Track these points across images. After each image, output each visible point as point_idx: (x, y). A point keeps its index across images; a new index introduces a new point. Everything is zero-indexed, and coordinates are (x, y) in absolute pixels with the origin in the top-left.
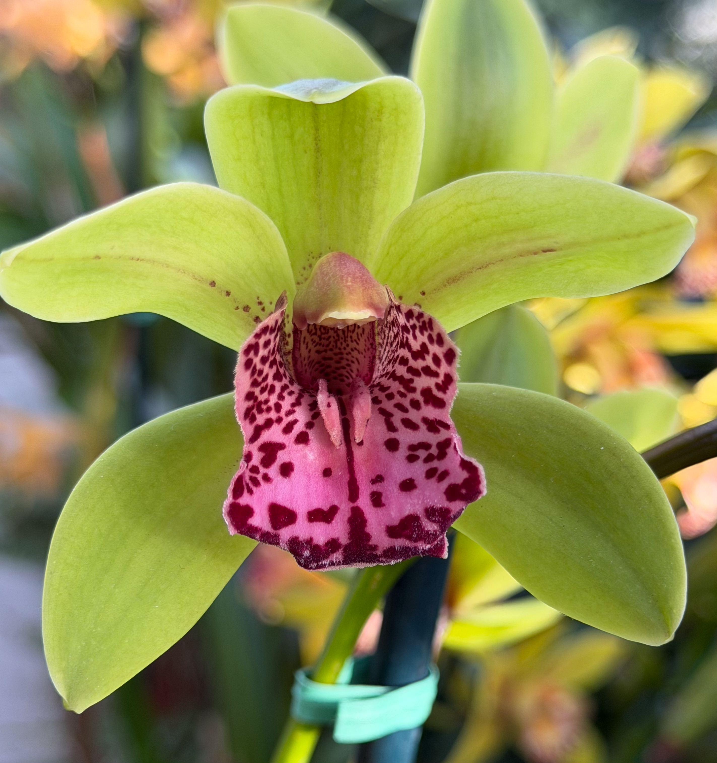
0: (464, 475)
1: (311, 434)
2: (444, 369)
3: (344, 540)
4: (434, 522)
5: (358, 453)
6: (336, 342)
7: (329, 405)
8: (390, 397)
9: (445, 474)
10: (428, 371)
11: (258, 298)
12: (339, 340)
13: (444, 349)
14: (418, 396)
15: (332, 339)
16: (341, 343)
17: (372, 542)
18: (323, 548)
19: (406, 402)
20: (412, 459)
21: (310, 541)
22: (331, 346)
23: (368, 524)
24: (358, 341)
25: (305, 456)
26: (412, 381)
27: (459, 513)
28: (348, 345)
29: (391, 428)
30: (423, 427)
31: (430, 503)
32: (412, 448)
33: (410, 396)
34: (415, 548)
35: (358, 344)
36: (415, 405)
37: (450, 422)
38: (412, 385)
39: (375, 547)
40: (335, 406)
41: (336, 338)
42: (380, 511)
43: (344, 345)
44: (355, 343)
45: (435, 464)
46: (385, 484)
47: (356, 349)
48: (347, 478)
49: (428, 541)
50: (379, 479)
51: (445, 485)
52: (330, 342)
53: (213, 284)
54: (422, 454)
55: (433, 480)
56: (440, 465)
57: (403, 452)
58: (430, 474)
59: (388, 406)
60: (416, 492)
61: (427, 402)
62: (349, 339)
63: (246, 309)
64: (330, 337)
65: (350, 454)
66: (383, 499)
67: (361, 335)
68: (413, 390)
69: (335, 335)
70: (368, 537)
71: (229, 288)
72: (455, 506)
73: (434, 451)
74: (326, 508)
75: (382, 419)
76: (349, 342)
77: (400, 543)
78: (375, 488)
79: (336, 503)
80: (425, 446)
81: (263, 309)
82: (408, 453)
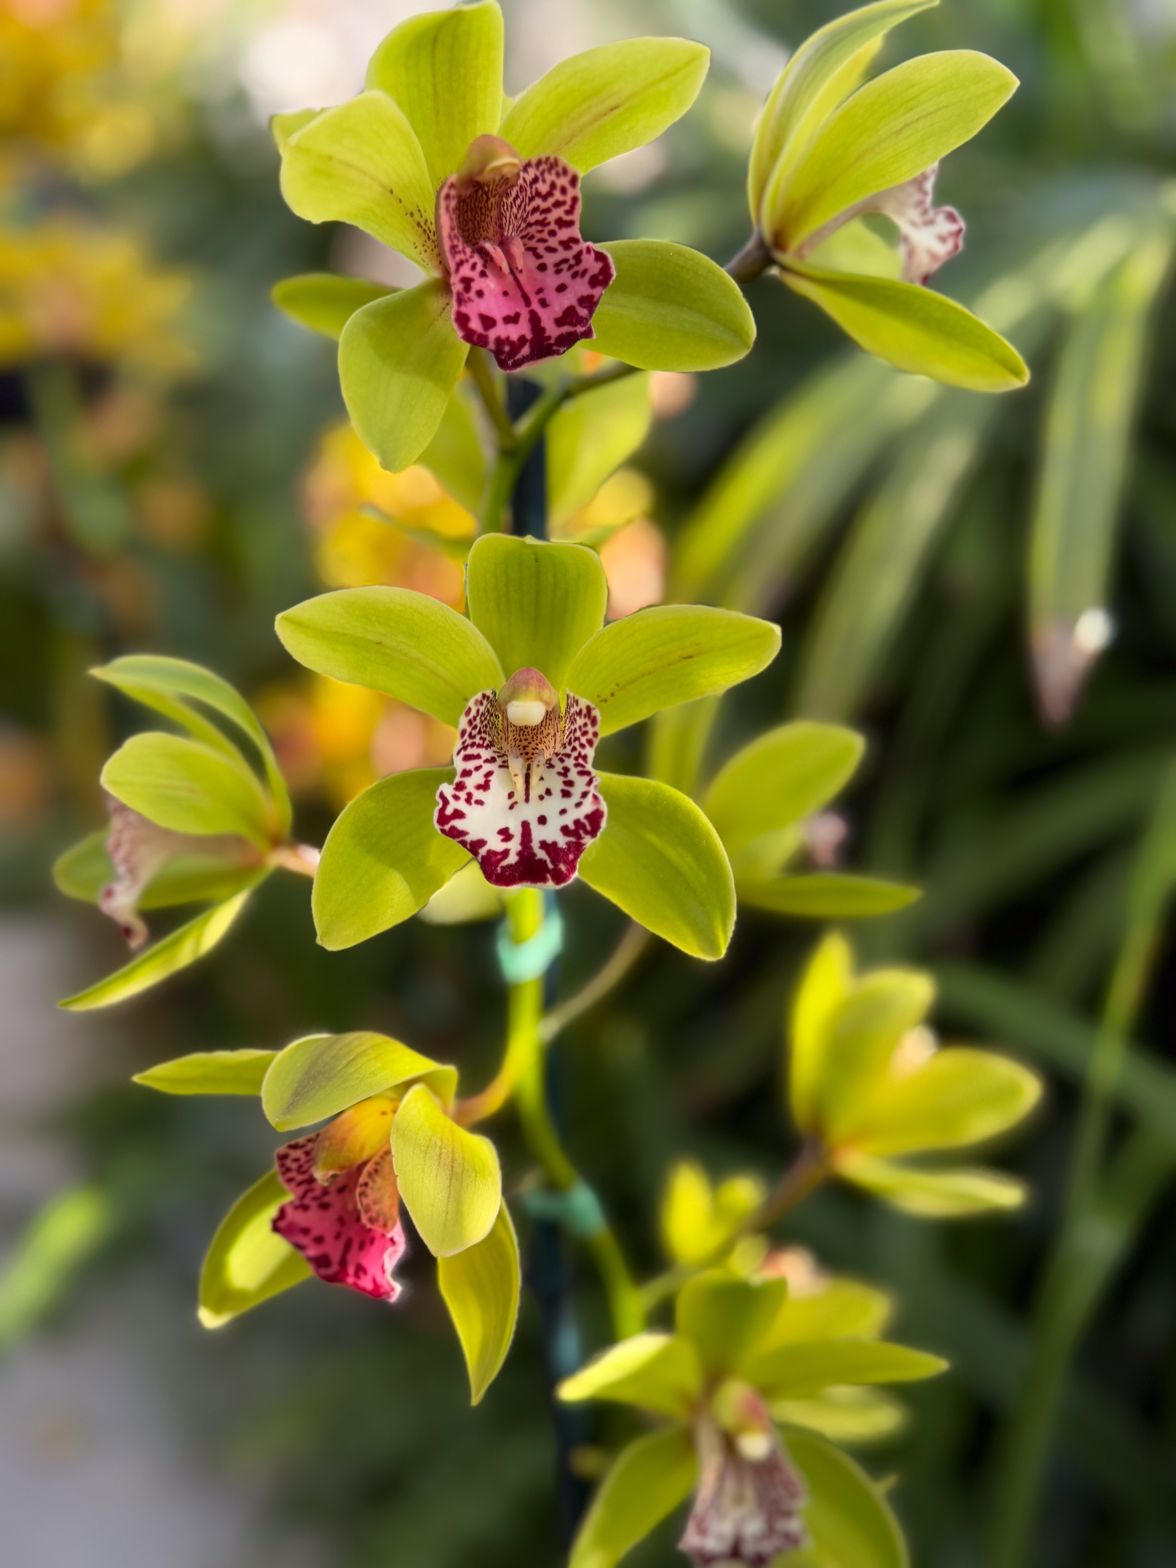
0: (599, 265)
1: (488, 272)
2: (571, 192)
3: (529, 336)
4: (585, 307)
5: (522, 278)
6: (473, 232)
7: (494, 249)
8: (532, 237)
9: (585, 272)
10: (558, 204)
11: (418, 207)
12: (475, 230)
13: (569, 178)
14: (553, 226)
15: (470, 231)
16: (477, 234)
17: (547, 334)
18: (517, 343)
19: (545, 235)
20: (558, 272)
21: (508, 338)
22: (470, 238)
23: (542, 320)
24: (488, 229)
25: (488, 286)
26: (545, 219)
27: (601, 295)
28: (481, 235)
29: (538, 256)
30: (560, 248)
31: (579, 295)
32: (557, 265)
33: (547, 229)
34: (576, 331)
35: (488, 232)
36: (552, 233)
37: (579, 236)
38: (546, 222)
39: (549, 338)
40: (498, 249)
41: (474, 229)
42: (547, 310)
43: (479, 235)
44: (486, 232)
45: (575, 269)
46: (545, 292)
47: (486, 237)
48: (519, 294)
49: (584, 325)
50: (540, 291)
51: (587, 277)
52: (469, 234)
53: (391, 192)
54: (565, 266)
55: (578, 279)
56: (580, 268)
57: (551, 269)
58: (574, 276)
59: (533, 243)
60: (568, 291)
61: (560, 227)
62: (482, 230)
63: (412, 214)
64: (469, 229)
65: (516, 280)
66: (548, 302)
67: (490, 223)
68: (549, 224)
69: (473, 226)
70: (543, 330)
71: (401, 196)
72: (597, 291)
73: (572, 262)
74: (512, 314)
75: (530, 253)
76: (482, 232)
77: (566, 329)
78: (541, 296)
79: (518, 310)
80: (565, 261)
81: (421, 216)
82: (554, 269)
